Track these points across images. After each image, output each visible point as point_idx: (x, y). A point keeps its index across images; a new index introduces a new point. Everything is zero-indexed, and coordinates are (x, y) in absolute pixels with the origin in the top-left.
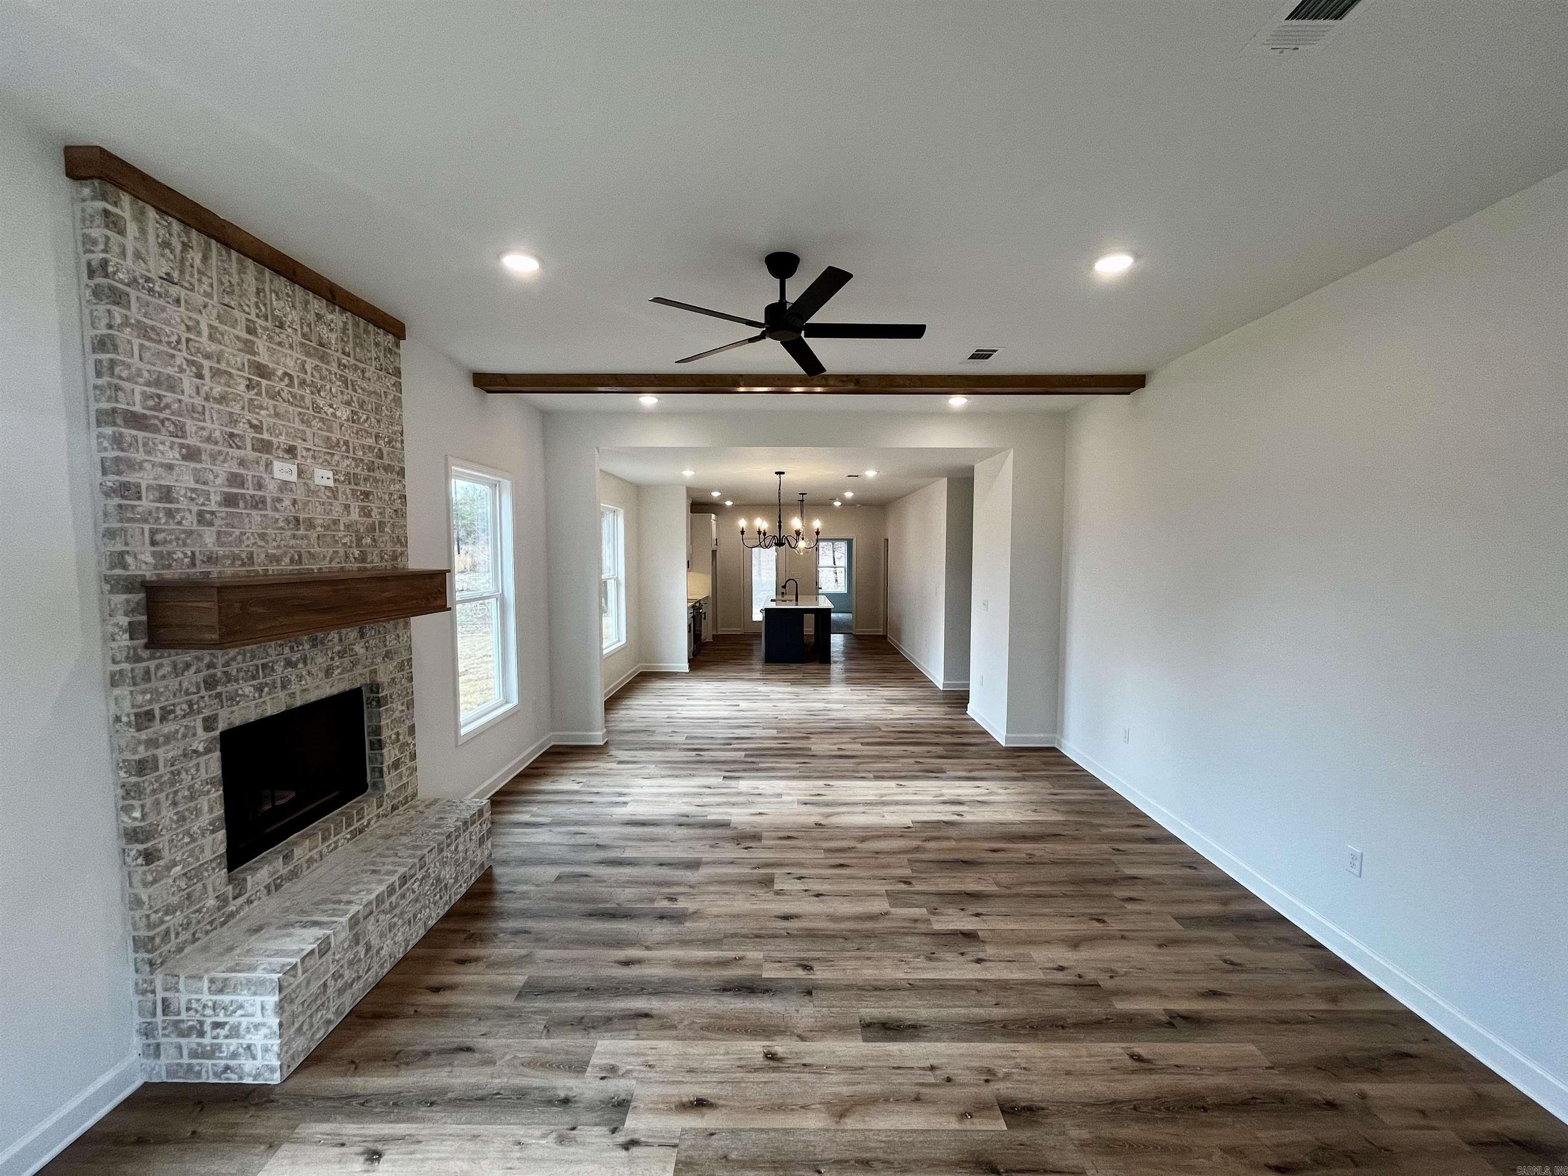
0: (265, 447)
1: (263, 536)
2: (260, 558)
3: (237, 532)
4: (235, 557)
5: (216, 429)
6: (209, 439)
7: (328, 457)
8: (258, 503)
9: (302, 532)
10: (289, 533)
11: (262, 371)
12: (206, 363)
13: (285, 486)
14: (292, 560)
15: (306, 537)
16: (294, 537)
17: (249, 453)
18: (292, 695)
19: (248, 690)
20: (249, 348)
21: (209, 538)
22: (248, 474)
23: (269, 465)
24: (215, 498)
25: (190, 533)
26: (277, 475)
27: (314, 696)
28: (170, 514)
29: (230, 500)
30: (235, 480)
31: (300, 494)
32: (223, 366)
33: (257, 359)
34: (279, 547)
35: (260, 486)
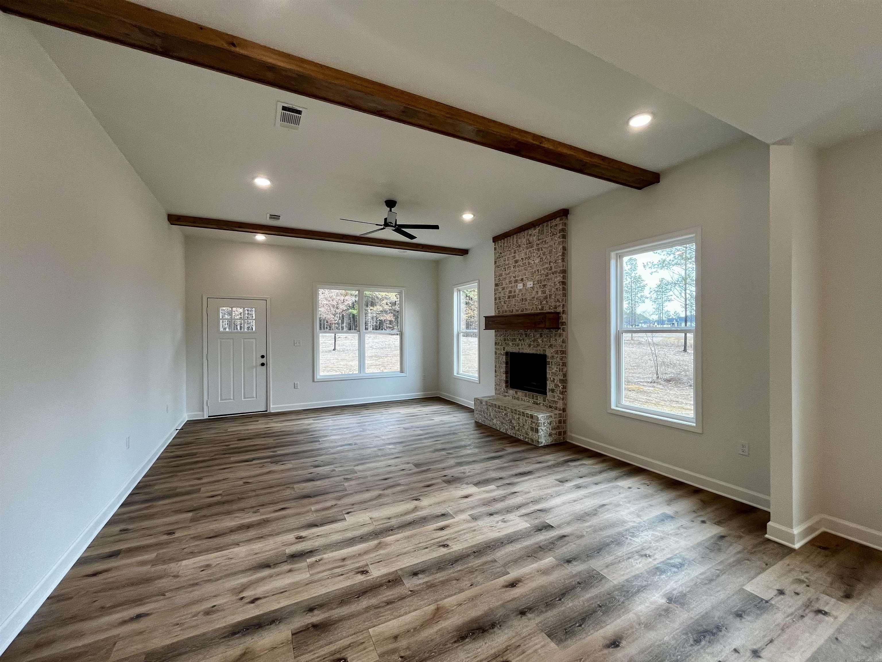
0: (516, 281)
1: (515, 305)
2: (514, 311)
3: (510, 304)
4: (510, 311)
5: (507, 281)
6: (507, 284)
7: (532, 278)
8: (514, 297)
9: (524, 302)
10: (521, 303)
11: (516, 262)
12: (506, 267)
13: (520, 290)
14: (521, 311)
15: (525, 304)
16: (522, 304)
17: (513, 284)
18: (519, 349)
19: (511, 344)
20: (514, 257)
21: (505, 307)
22: (513, 290)
23: (517, 286)
24: (507, 297)
25: (502, 306)
26: (518, 288)
27: (525, 351)
28: (500, 302)
29: (509, 297)
30: (510, 292)
31: (524, 291)
32: (510, 266)
33: (516, 259)
34: (518, 307)
35: (515, 292)
